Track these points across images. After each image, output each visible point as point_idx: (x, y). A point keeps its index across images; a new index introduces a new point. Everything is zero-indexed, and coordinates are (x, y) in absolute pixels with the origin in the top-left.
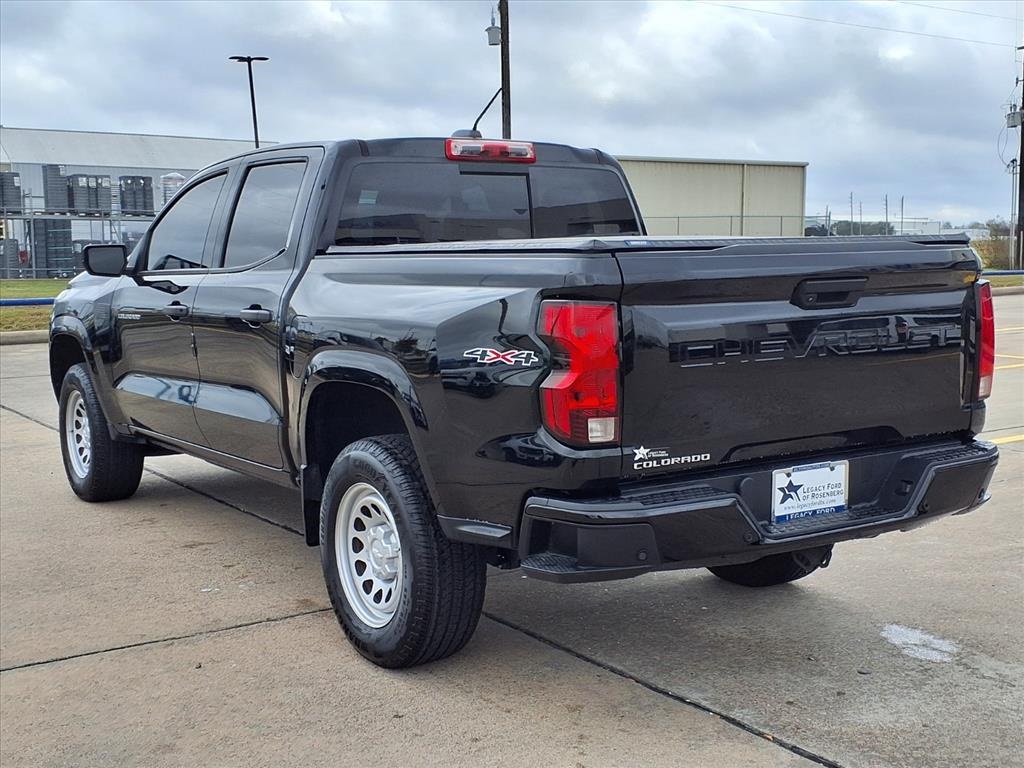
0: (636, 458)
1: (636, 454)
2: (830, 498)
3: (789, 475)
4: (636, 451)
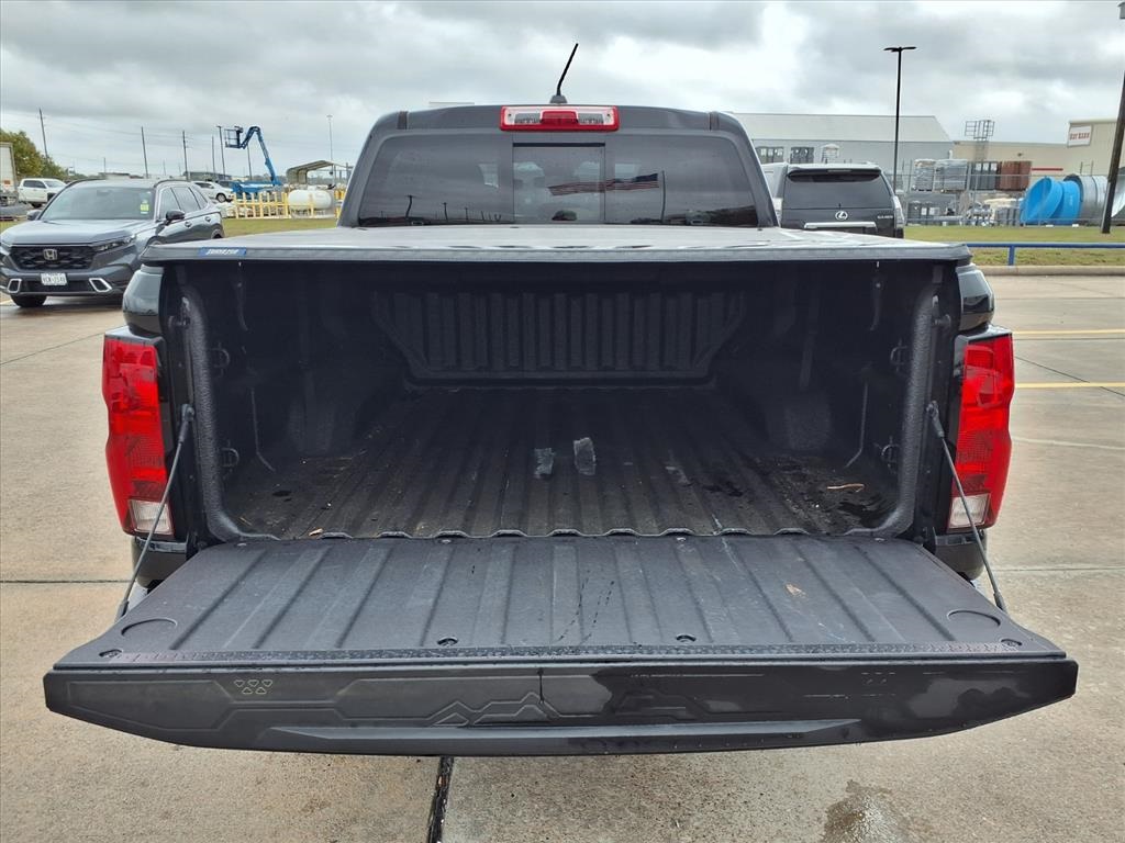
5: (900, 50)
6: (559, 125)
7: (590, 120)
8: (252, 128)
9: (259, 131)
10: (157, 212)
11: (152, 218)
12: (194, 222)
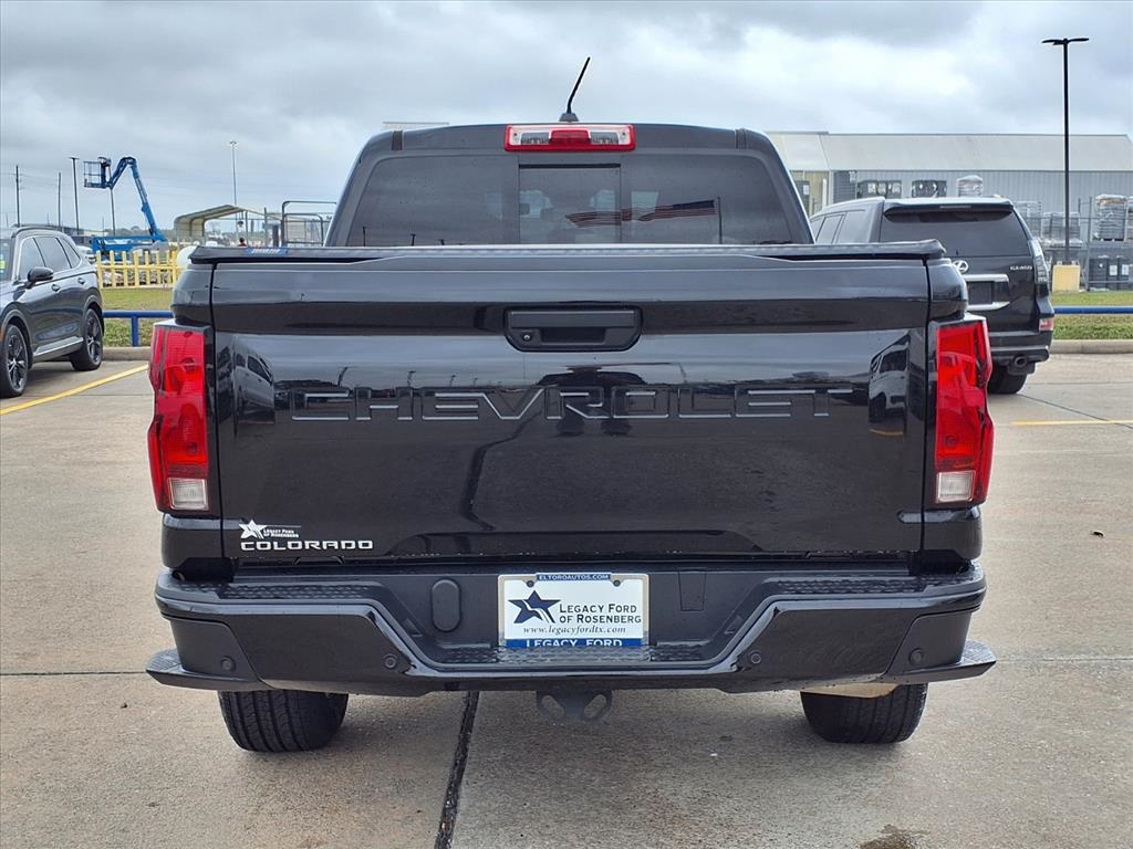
0: (244, 536)
1: (243, 530)
2: (613, 625)
3: (530, 584)
4: (243, 526)
5: (1065, 42)
6: (570, 145)
7: (604, 141)
8: (124, 159)
9: (133, 163)
10: (16, 271)
11: (8, 278)
12: (63, 285)
